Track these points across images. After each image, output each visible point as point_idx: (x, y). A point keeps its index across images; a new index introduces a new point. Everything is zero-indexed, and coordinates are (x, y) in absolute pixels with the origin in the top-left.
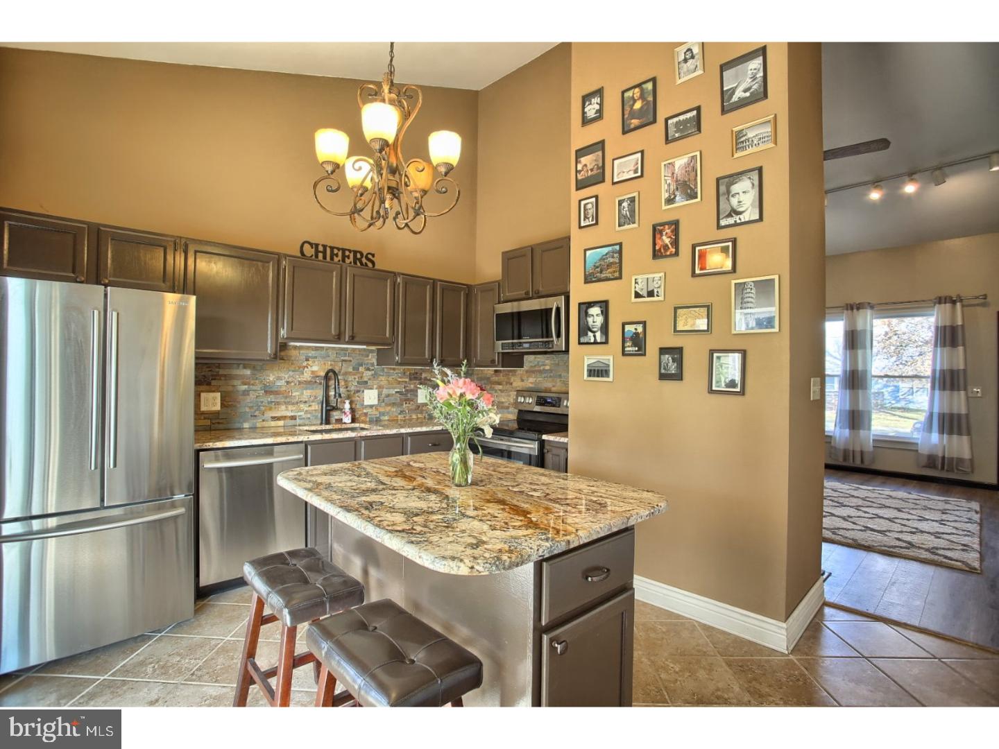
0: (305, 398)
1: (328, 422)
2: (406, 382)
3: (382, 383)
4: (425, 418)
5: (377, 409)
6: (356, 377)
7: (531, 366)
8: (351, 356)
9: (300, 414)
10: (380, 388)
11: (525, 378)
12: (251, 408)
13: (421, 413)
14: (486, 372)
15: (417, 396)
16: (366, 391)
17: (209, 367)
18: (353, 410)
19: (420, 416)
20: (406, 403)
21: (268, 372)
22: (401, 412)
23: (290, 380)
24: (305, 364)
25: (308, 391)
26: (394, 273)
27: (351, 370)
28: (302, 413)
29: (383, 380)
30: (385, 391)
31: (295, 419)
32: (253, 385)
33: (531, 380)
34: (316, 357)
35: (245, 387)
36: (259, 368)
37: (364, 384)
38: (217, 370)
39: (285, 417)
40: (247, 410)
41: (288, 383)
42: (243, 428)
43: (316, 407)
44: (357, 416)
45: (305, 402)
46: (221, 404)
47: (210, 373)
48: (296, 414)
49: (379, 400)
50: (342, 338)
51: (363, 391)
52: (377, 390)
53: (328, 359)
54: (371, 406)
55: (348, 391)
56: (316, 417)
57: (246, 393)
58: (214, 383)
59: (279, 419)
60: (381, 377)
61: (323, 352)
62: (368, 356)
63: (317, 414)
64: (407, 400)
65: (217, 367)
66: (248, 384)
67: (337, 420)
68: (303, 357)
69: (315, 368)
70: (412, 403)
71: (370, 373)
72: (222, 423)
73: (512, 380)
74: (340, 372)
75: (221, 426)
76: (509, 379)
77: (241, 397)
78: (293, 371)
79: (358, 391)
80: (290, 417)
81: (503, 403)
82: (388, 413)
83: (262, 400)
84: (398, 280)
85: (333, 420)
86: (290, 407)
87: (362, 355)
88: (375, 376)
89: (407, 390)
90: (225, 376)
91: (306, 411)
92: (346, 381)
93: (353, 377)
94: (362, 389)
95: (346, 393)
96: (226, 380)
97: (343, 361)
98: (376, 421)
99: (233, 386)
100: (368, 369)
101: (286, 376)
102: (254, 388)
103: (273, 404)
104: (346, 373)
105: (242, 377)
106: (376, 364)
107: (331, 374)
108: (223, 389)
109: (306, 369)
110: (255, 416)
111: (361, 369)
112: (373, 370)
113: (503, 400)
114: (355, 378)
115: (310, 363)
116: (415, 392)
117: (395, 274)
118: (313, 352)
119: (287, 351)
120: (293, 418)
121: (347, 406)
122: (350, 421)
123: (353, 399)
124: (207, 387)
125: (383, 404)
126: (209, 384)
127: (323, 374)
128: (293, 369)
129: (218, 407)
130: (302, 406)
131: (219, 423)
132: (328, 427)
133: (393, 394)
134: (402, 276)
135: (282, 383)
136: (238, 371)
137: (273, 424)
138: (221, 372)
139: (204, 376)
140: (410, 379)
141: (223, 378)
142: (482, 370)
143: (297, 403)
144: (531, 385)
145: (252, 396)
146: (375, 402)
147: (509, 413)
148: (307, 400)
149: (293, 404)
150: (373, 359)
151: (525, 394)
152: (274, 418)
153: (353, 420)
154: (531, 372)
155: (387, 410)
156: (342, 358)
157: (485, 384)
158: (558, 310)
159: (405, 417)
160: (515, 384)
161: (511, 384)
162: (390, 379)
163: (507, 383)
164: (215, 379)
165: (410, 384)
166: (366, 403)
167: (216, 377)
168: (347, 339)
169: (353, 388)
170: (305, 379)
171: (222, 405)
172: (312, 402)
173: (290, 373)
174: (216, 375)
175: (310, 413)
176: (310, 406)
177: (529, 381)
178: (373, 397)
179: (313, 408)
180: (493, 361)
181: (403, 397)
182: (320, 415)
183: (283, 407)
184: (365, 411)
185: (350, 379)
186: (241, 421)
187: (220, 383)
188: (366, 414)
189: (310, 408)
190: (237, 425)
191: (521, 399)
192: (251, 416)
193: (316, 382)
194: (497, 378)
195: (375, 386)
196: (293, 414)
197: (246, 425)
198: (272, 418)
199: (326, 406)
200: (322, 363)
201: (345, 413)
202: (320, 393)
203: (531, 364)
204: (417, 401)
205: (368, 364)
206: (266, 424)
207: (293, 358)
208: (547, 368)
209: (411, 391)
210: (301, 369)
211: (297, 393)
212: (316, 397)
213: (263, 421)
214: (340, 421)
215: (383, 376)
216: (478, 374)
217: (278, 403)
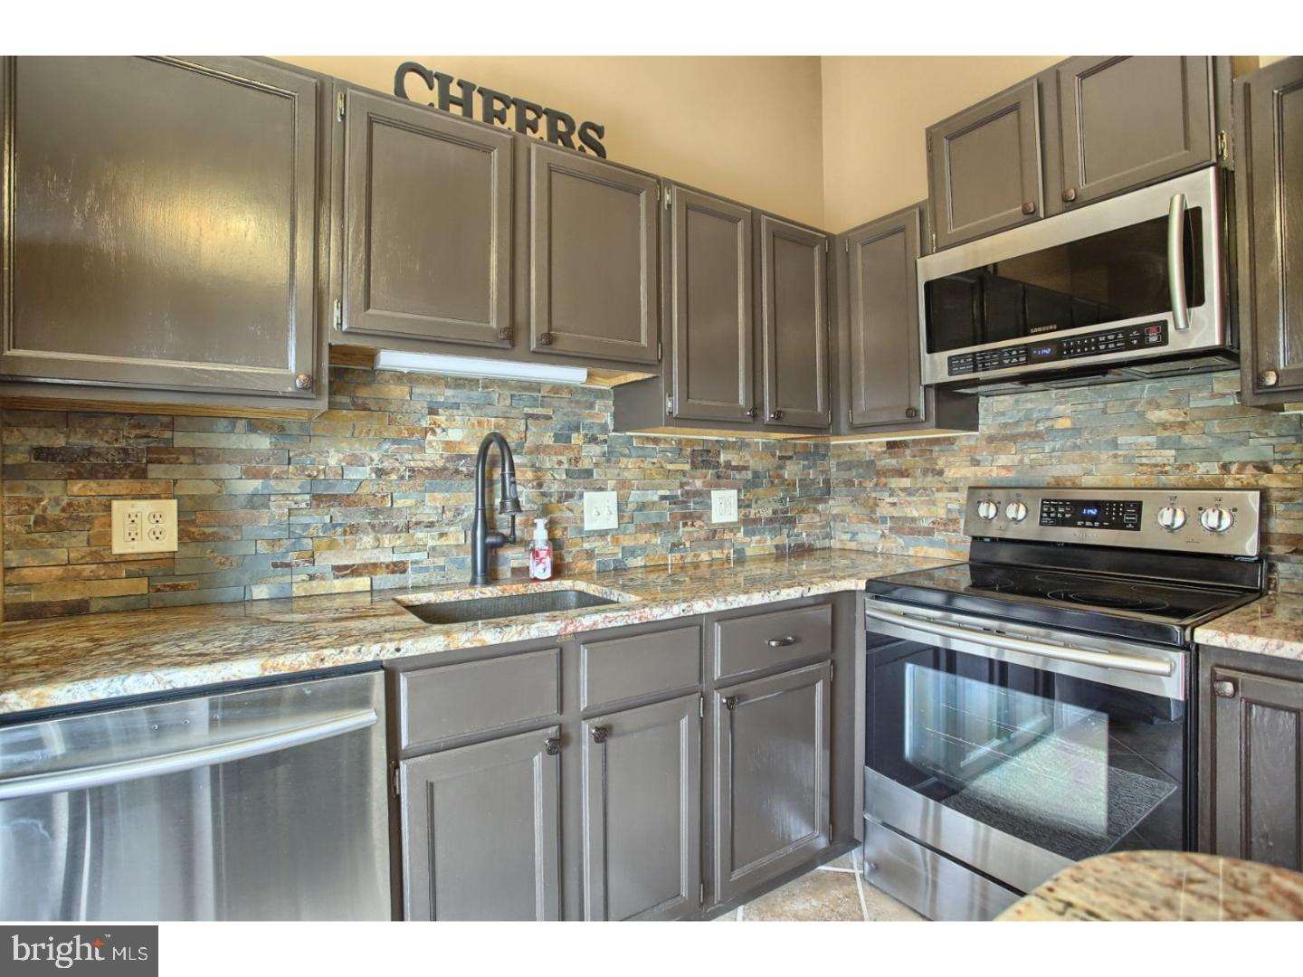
0: (428, 512)
1: (490, 577)
2: (684, 473)
3: (627, 475)
4: (728, 559)
5: (616, 541)
6: (564, 459)
7: (1005, 425)
8: (549, 405)
9: (415, 556)
10: (623, 485)
11: (983, 456)
12: (273, 542)
13: (721, 547)
14: (862, 449)
15: (710, 507)
16: (589, 496)
17: (139, 426)
18: (555, 544)
19: (717, 554)
20: (685, 525)
21: (322, 443)
22: (675, 547)
23: (386, 464)
24: (426, 422)
25: (438, 495)
26: (659, 181)
27: (551, 442)
28: (422, 556)
29: (630, 467)
30: (635, 496)
31: (404, 571)
32: (277, 477)
33: (1003, 459)
34: (456, 406)
35: (253, 485)
36: (295, 430)
37: (583, 476)
38: (168, 435)
39: (375, 565)
40: (263, 548)
41: (380, 473)
42: (252, 601)
43: (457, 536)
44: (568, 559)
45: (431, 525)
46: (180, 532)
47: (143, 444)
48: (403, 558)
49: (620, 518)
50: (521, 337)
51: (581, 496)
52: (615, 493)
53: (489, 410)
54: (602, 534)
55: (544, 494)
56: (461, 564)
57: (257, 501)
58: (155, 471)
59: (355, 571)
60: (624, 460)
61: (478, 393)
62: (591, 406)
63: (462, 556)
64: (688, 518)
65: (165, 426)
66: (265, 475)
67: (514, 570)
68: (421, 406)
69: (455, 435)
70: (698, 523)
71: (596, 450)
72: (183, 588)
73: (941, 463)
74: (521, 445)
75: (181, 596)
76: (934, 461)
77: (242, 512)
78: (394, 441)
79: (569, 496)
80: (387, 566)
81: (913, 520)
82: (643, 549)
83: (306, 520)
84: (667, 197)
85: (505, 571)
86: (387, 540)
87: (578, 402)
88: (609, 457)
89: (687, 493)
90: (192, 451)
91: (434, 548)
92: (537, 469)
93: (555, 459)
94: (578, 490)
95: (540, 500)
96: (194, 463)
97: (529, 416)
98: (615, 569)
99: (218, 481)
100: (593, 440)
101: (376, 456)
102: (282, 486)
103: (339, 530)
104: (538, 449)
105: (245, 456)
106: (611, 427)
107: (494, 449)
108: (188, 488)
109: (430, 437)
110: (288, 565)
111: (576, 439)
112: (605, 441)
113: (916, 514)
114: (560, 463)
115: (441, 419)
116: (703, 497)
117: (660, 183)
118: (449, 392)
119: (374, 385)
120: (398, 568)
121: (540, 535)
122: (548, 574)
123: (557, 515)
124: (136, 485)
125: (631, 528)
126: (141, 474)
127: (474, 450)
128: (393, 435)
129: (170, 543)
130: (420, 535)
131: (175, 588)
132: (490, 592)
133: (654, 503)
134: (675, 188)
135: (364, 473)
136: (233, 437)
137: (339, 585)
138: (181, 440)
139: (125, 450)
140: (694, 466)
141: (183, 458)
142: (850, 446)
143: (408, 528)
144: (1003, 473)
145: (277, 509)
146: (612, 523)
147: (933, 544)
148: (434, 519)
149: (396, 530)
150: (604, 414)
151: (999, 495)
152: (341, 571)
153: (558, 571)
154: (999, 440)
155: (642, 542)
156: (527, 410)
157: (859, 476)
158: (1192, 219)
159: (682, 557)
160: (950, 474)
161: (941, 473)
162: (646, 465)
163: (925, 472)
164: (160, 462)
165: (693, 477)
166: (588, 527)
167: (165, 454)
168: (533, 346)
169: (555, 488)
170: (428, 464)
171: (184, 535)
172: (451, 523)
173: (386, 446)
174: (158, 450)
175: (443, 554)
176: (442, 535)
177: (1000, 463)
178: (606, 512)
179: (452, 541)
180: (912, 413)
181: (678, 510)
182: (469, 560)
183: (368, 540)
184: (586, 546)
185: (548, 465)
186: (246, 578)
187: (177, 472)
188: (590, 554)
189: (443, 542)
190: (233, 593)
191: (986, 510)
192: (275, 565)
193: (457, 472)
194: (894, 461)
195: (611, 483)
196: (395, 558)
197: (260, 592)
198: (337, 569)
199: (485, 535)
200: (474, 420)
201: (535, 553)
202: (467, 499)
203: (1002, 420)
204: (710, 518)
205: (590, 427)
206: (318, 587)
207: (393, 408)
208: (1066, 423)
209: (698, 493)
210: (417, 436)
211: (410, 502)
212: (458, 512)
213: (312, 578)
214: (521, 573)
215: (629, 456)
216: (839, 456)
217: (354, 530)
